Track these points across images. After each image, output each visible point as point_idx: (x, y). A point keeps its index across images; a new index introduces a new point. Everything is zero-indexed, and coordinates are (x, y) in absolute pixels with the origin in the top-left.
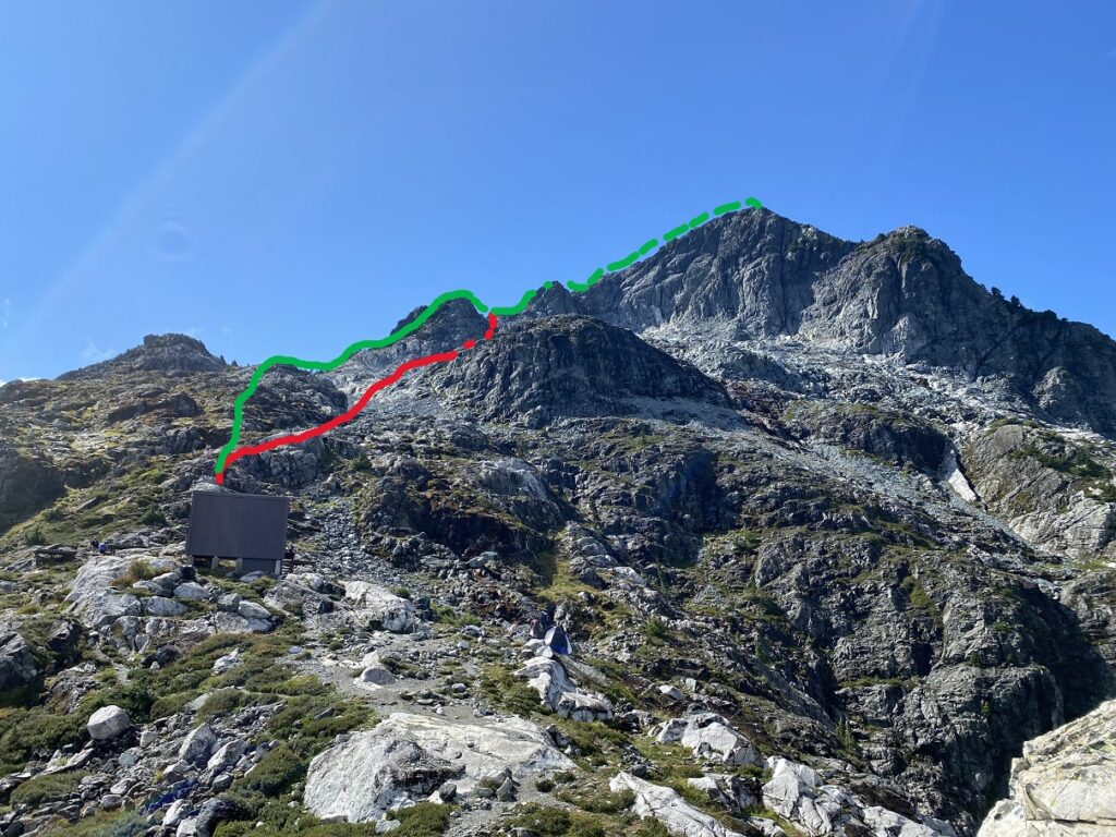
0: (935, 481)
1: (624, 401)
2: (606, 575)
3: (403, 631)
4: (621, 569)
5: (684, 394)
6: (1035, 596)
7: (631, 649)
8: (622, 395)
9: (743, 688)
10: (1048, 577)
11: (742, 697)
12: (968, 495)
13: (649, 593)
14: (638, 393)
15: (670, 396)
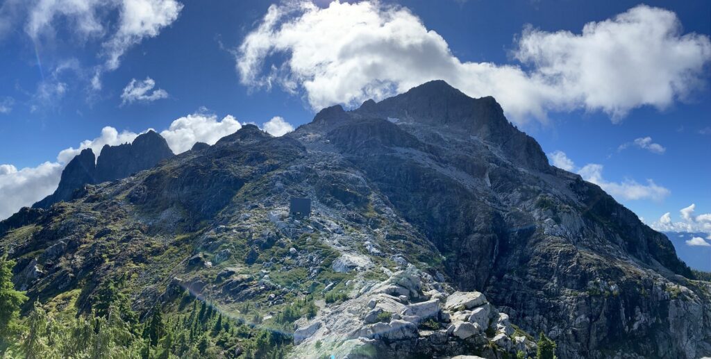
0: (482, 180)
1: (392, 148)
2: (383, 210)
3: (339, 233)
4: (387, 208)
5: (412, 147)
6: (498, 215)
7: (388, 231)
8: (392, 146)
9: (415, 242)
10: (503, 211)
11: (414, 244)
12: (489, 185)
13: (394, 215)
14: (397, 146)
15: (407, 147)
